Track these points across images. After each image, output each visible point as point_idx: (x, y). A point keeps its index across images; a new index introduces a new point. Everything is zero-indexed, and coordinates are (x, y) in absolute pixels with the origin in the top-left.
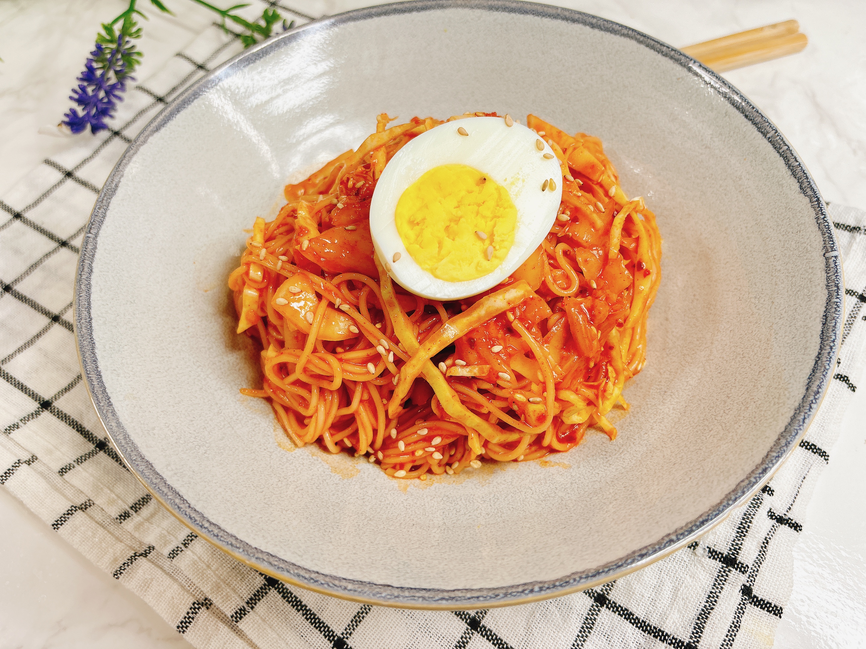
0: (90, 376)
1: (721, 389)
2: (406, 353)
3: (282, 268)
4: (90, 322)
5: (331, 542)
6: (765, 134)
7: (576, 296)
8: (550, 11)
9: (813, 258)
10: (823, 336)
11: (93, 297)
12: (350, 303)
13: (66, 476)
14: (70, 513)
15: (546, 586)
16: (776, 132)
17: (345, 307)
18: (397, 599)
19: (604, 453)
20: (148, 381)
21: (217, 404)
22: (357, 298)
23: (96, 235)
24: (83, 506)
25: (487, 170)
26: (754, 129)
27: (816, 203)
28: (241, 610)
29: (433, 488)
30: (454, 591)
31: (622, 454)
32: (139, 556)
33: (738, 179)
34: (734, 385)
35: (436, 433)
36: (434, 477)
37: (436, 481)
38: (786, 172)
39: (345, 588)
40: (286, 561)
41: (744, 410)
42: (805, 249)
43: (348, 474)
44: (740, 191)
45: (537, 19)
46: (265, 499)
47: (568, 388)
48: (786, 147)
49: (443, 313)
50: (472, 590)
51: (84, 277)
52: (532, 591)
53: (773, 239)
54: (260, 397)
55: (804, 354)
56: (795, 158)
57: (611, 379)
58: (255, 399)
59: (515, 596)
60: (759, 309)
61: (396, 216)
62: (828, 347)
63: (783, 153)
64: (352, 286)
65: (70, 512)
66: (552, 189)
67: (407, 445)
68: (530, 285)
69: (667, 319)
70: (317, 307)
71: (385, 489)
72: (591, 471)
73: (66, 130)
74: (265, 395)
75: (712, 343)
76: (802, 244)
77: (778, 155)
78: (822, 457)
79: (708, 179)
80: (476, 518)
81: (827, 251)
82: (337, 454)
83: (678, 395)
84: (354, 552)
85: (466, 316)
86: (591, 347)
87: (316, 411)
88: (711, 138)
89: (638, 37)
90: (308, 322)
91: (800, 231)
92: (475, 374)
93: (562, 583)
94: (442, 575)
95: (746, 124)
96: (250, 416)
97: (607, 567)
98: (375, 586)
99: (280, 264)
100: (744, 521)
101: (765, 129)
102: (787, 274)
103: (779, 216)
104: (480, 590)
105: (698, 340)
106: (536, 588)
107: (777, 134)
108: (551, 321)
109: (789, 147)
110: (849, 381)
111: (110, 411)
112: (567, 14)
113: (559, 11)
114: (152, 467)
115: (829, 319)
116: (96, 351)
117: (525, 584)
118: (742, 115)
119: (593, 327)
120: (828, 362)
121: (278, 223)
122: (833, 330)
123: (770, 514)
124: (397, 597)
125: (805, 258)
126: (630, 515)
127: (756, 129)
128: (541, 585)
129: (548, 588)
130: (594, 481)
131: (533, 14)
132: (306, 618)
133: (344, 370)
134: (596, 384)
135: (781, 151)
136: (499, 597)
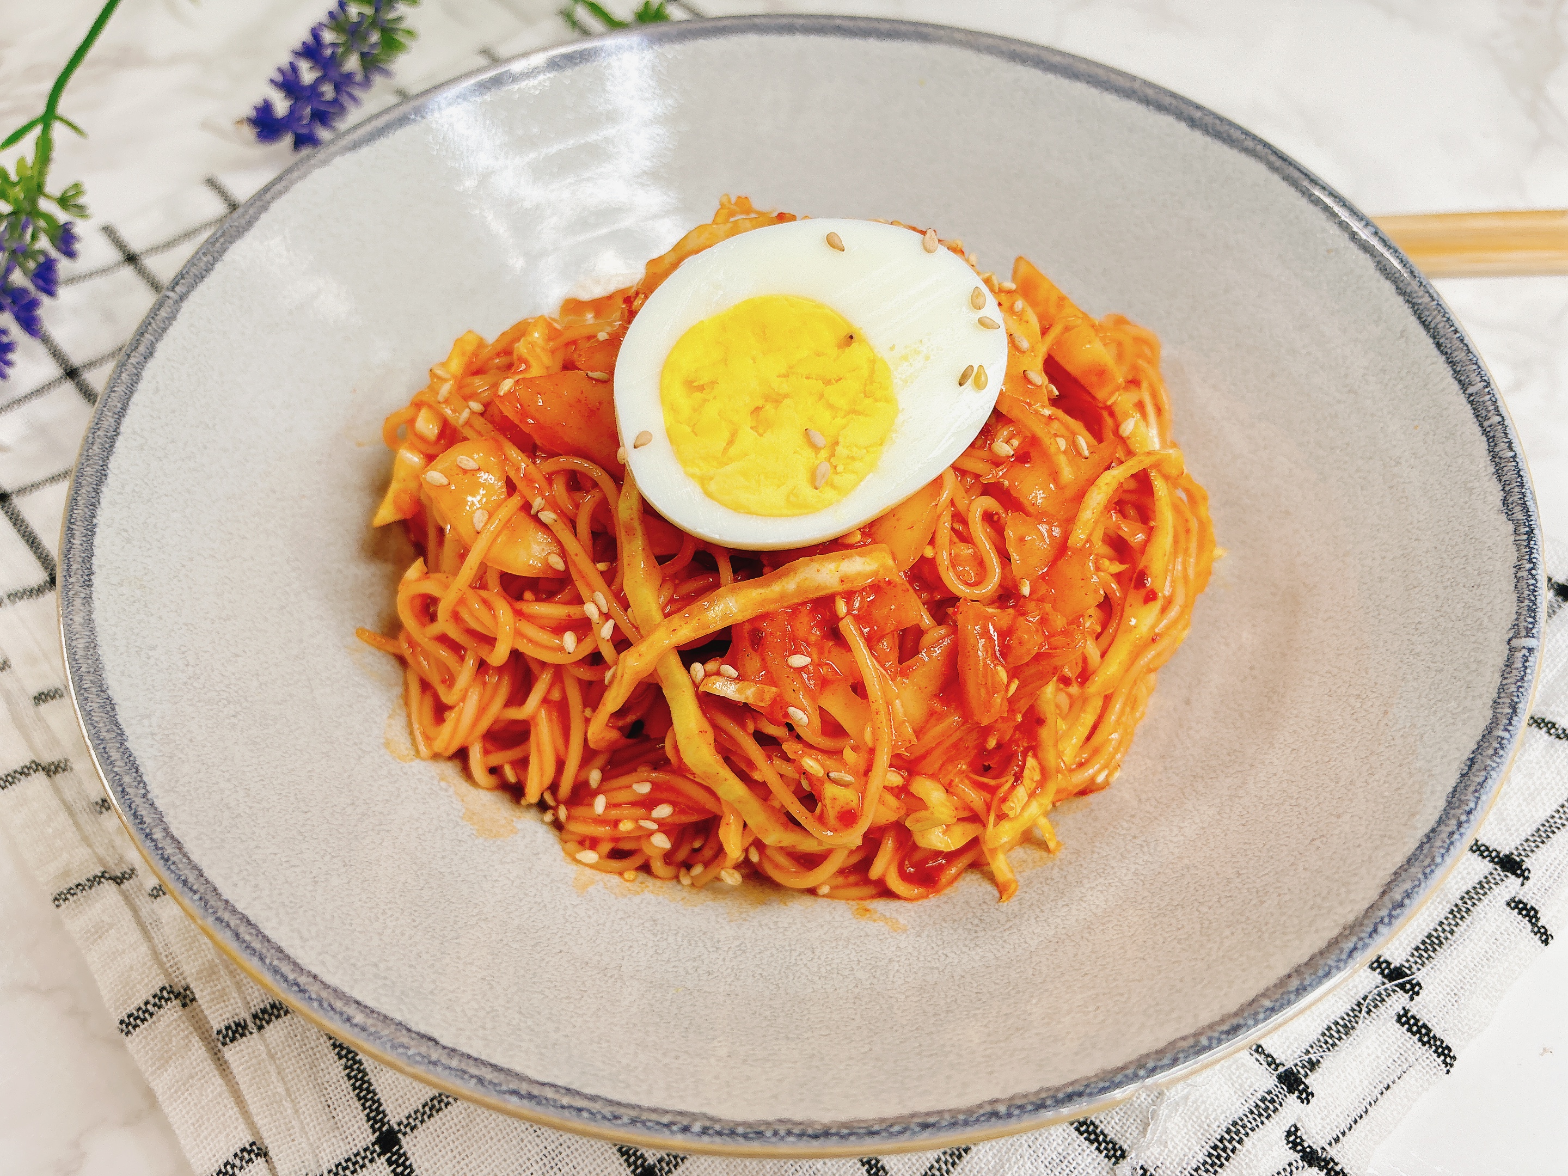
0: (74, 527)
1: (1233, 856)
2: (637, 628)
3: (468, 423)
4: (113, 439)
5: (380, 934)
6: (1464, 386)
7: (991, 603)
8: (1121, 82)
9: (1486, 643)
10: (1453, 797)
11: (136, 398)
12: (562, 511)
13: (44, 707)
14: (24, 772)
15: (717, 1127)
16: (1488, 385)
17: (548, 516)
18: (431, 1067)
19: (976, 921)
20: (184, 566)
21: (301, 641)
22: (577, 506)
23: (182, 298)
24: (53, 767)
25: (862, 322)
26: (1447, 372)
27: (1525, 537)
28: (238, 1025)
29: (637, 899)
30: (544, 1084)
31: (1008, 932)
32: (107, 879)
33: (1393, 463)
34: (1257, 854)
35: (664, 796)
36: (650, 882)
37: (651, 888)
38: (1486, 467)
39: (348, 1019)
40: (269, 941)
41: (1255, 905)
42: (1479, 622)
43: (491, 831)
44: (1391, 487)
45: (1094, 92)
46: (304, 825)
47: (933, 776)
48: (1498, 419)
49: (726, 571)
50: (579, 1093)
51: (133, 360)
52: (686, 1129)
53: (1425, 590)
54: (390, 653)
55: (1405, 825)
56: (1510, 443)
57: (1027, 781)
58: (379, 654)
59: (649, 1128)
60: (1356, 720)
61: (667, 366)
62: (1454, 822)
63: (1488, 429)
64: (576, 482)
65: (26, 770)
66: (980, 385)
67: (610, 806)
68: (894, 559)
69: (1188, 702)
70: (499, 505)
71: (548, 876)
72: (936, 949)
73: (249, 132)
74: (398, 652)
75: (1252, 766)
76: (1476, 611)
77: (1478, 431)
78: (1439, 1056)
79: (1338, 451)
80: (683, 973)
81: (1516, 636)
82: (488, 789)
83: (1155, 849)
84: (413, 963)
85: (759, 587)
86: (987, 706)
87: (463, 699)
88: (1364, 375)
89: (1273, 158)
90: (473, 524)
91: (1479, 586)
92: (747, 698)
93: (749, 1130)
94: (543, 1051)
95: (1435, 359)
96: (356, 679)
97: (847, 1128)
98: (404, 1032)
99: (465, 414)
100: (1227, 1137)
101: (1468, 377)
102: (1430, 664)
103: (1449, 548)
104: (594, 1098)
105: (1229, 754)
106: (697, 1127)
107: (1487, 390)
108: (927, 640)
109: (1503, 420)
110: (1538, 919)
111: (83, 595)
112: (1150, 92)
113: (1137, 86)
114: (113, 709)
115: (1476, 767)
116: (104, 489)
117: (681, 1113)
118: (1432, 341)
119: (1000, 668)
120: (1443, 851)
121: (500, 347)
122: (1476, 791)
123: (1292, 1139)
124: (435, 1063)
125: (1473, 639)
126: (953, 1046)
127: (1452, 372)
128: (708, 1124)
129: (719, 1133)
130: (933, 968)
131: (1088, 82)
132: (348, 1075)
133: (518, 633)
134: (992, 782)
135: (1486, 424)
136: (619, 1122)
